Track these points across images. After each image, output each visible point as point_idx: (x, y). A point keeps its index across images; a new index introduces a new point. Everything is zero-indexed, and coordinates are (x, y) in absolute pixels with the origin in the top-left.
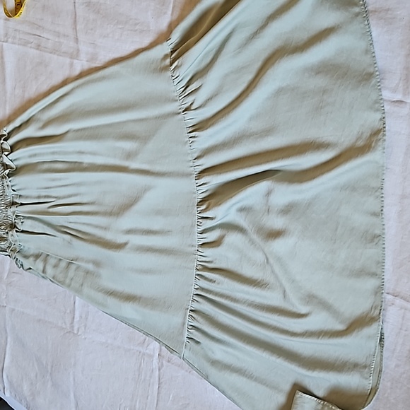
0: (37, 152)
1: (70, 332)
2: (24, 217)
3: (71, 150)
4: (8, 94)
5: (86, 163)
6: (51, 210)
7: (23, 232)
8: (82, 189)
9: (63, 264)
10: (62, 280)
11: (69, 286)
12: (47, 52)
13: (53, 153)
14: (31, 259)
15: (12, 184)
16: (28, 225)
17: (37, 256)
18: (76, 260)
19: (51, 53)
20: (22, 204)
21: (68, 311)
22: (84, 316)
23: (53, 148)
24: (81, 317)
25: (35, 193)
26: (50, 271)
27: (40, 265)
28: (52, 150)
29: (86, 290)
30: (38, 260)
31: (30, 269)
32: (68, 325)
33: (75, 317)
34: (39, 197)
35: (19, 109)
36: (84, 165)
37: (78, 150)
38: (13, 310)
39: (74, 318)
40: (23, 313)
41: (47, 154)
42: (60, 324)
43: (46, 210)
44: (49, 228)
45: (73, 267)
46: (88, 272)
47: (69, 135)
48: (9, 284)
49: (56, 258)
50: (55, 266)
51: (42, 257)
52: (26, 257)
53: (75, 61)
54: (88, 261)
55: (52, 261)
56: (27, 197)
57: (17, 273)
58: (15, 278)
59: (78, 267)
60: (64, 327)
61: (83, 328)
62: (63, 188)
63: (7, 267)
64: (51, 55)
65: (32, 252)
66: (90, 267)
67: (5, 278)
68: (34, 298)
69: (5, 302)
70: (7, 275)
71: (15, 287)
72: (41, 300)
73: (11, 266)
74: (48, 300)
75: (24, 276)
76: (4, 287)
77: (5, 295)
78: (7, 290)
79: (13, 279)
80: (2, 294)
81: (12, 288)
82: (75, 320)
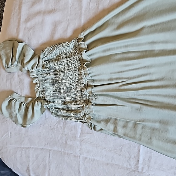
0: (111, 47)
1: (134, 171)
2: (97, 95)
3: (143, 42)
4: (84, 9)
5: (157, 51)
6: (123, 88)
7: (96, 105)
8: (152, 70)
9: (130, 125)
10: (133, 136)
13: (127, 46)
15: (90, 72)
16: (100, 100)
17: (107, 121)
18: (143, 121)
20: (95, 86)
21: (133, 157)
22: (147, 159)
23: (128, 42)
24: (144, 160)
26: (120, 130)
27: (111, 126)
28: (126, 44)
29: (155, 142)
30: (109, 124)
31: (102, 129)
32: (133, 166)
33: (140, 160)
34: (111, 79)
35: (93, 18)
36: (155, 52)
37: (150, 41)
38: (86, 158)
39: (138, 161)
40: (94, 160)
41: (121, 47)
42: (125, 166)
43: (118, 88)
44: (119, 101)
45: (140, 127)
47: (145, 30)
48: (83, 141)
49: (123, 121)
50: (124, 127)
51: (112, 121)
52: (99, 122)
54: (155, 122)
55: (121, 124)
56: (100, 81)
57: (87, 133)
58: (87, 137)
59: (144, 127)
60: (129, 167)
61: (147, 168)
62: (135, 71)
63: (79, 130)
65: (102, 118)
67: (78, 137)
68: (103, 149)
69: (79, 153)
70: (79, 135)
71: (87, 143)
72: (109, 150)
73: (82, 129)
74: (114, 150)
75: (94, 135)
76: (78, 143)
77: (79, 148)
78: (80, 145)
79: (85, 138)
80: (77, 148)
81: (85, 143)
82: (140, 163)
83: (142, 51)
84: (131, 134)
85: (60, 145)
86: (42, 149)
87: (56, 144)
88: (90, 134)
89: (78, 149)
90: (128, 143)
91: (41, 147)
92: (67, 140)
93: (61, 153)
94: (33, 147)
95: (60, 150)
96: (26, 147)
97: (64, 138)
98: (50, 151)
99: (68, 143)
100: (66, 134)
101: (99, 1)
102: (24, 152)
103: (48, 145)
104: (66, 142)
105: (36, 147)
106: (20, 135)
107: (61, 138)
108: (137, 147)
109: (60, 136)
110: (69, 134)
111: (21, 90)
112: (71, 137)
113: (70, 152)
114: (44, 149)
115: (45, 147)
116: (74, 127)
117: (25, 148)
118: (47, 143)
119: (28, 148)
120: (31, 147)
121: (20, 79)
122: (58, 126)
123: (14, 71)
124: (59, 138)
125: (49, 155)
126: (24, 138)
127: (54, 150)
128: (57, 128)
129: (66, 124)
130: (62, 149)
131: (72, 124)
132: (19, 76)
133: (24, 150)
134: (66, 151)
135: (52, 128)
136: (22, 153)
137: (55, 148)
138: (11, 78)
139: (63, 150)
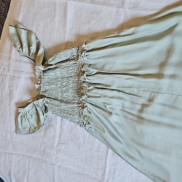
4: (67, 34)
12: (99, 4)
19: (102, 5)
21: (100, 168)
22: (112, 171)
24: (110, 172)
32: (100, 177)
33: (106, 172)
38: (60, 166)
39: (105, 172)
40: (67, 169)
42: (93, 176)
48: (59, 150)
53: (121, 9)
57: (64, 144)
58: (63, 147)
60: (96, 177)
61: (111, 179)
63: (57, 140)
64: (102, 6)
67: (55, 147)
68: (75, 159)
69: (55, 161)
70: (56, 144)
71: (62, 152)
72: (81, 160)
73: (59, 139)
74: (85, 161)
75: (69, 146)
76: (55, 152)
77: (55, 157)
78: (56, 154)
79: (61, 148)
80: (53, 156)
81: (60, 153)
82: (106, 174)
85: (39, 153)
86: (24, 155)
87: (36, 152)
88: (66, 145)
89: (54, 157)
90: (97, 155)
91: (23, 154)
92: (46, 148)
93: (40, 161)
94: (16, 152)
95: (39, 157)
96: (10, 152)
97: (43, 147)
98: (30, 157)
99: (46, 151)
100: (45, 143)
101: (80, 28)
102: (7, 157)
103: (29, 151)
104: (45, 151)
105: (18, 153)
106: (6, 141)
107: (40, 146)
108: (104, 160)
109: (40, 144)
110: (48, 143)
111: (10, 100)
112: (49, 146)
113: (47, 160)
114: (26, 155)
115: (27, 154)
116: (53, 137)
117: (9, 153)
118: (28, 150)
119: (12, 153)
120: (15, 153)
121: (10, 90)
122: (38, 135)
124: (39, 146)
125: (29, 162)
126: (9, 143)
127: (34, 157)
128: (38, 137)
129: (46, 134)
130: (40, 157)
131: (51, 134)
132: (9, 87)
133: (7, 154)
134: (44, 159)
135: (34, 136)
136: (6, 157)
137: (35, 155)
138: (2, 89)
139: (41, 158)
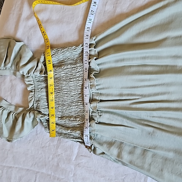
0: (125, 57)
2: (102, 112)
3: (165, 54)
5: (180, 66)
6: (134, 106)
7: (100, 123)
8: (171, 89)
9: (138, 151)
10: (140, 165)
11: (149, 170)
13: (144, 58)
14: (105, 146)
15: (97, 84)
16: (105, 118)
17: (111, 144)
20: (101, 101)
23: (147, 53)
25: (117, 92)
26: (126, 157)
27: (114, 151)
28: (144, 55)
29: (166, 174)
30: (112, 148)
31: (103, 153)
34: (121, 95)
35: (108, 22)
36: (178, 68)
37: (174, 54)
41: (137, 59)
43: (128, 106)
44: (128, 121)
45: (149, 155)
46: (166, 159)
48: (78, 165)
49: (130, 146)
50: (131, 153)
51: (116, 145)
52: (101, 144)
54: (169, 150)
55: (127, 149)
56: (108, 95)
57: (85, 156)
58: (84, 160)
59: (154, 155)
62: (151, 88)
63: (76, 151)
65: (104, 139)
66: (171, 155)
67: (73, 160)
68: (101, 177)
69: (72, 179)
70: (75, 157)
71: (83, 167)
72: (109, 179)
73: (79, 151)
74: (115, 179)
75: (93, 159)
76: (73, 167)
77: (73, 173)
78: (75, 170)
79: (81, 161)
80: (70, 172)
81: (80, 168)
83: (162, 66)
84: (138, 162)
85: (50, 167)
86: (28, 170)
87: (46, 166)
88: (88, 158)
89: (71, 174)
90: (133, 173)
91: (27, 168)
92: (60, 162)
93: (50, 178)
94: (17, 166)
95: (50, 173)
96: (8, 165)
97: (56, 160)
98: (37, 173)
99: (60, 166)
100: (59, 155)
101: (117, 3)
102: (5, 171)
103: (36, 165)
104: (58, 165)
105: (21, 167)
106: (3, 150)
107: (52, 159)
108: (143, 179)
109: (51, 156)
110: (63, 155)
111: (12, 98)
112: (65, 159)
113: (61, 177)
114: (30, 170)
115: (32, 168)
116: (70, 147)
117: (7, 167)
118: (34, 164)
119: (11, 167)
120: (15, 166)
121: (12, 84)
122: (50, 144)
123: (6, 75)
124: (50, 159)
125: (35, 178)
126: (8, 154)
127: (42, 173)
128: (48, 146)
129: (60, 143)
130: (51, 173)
131: (67, 143)
132: (11, 80)
133: (5, 169)
134: (57, 175)
135: (43, 146)
136: (3, 172)
137: (44, 171)
138: (1, 83)
139: (53, 174)
